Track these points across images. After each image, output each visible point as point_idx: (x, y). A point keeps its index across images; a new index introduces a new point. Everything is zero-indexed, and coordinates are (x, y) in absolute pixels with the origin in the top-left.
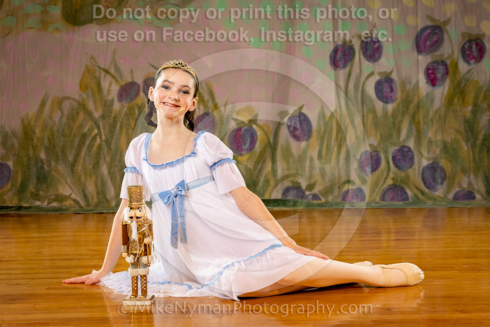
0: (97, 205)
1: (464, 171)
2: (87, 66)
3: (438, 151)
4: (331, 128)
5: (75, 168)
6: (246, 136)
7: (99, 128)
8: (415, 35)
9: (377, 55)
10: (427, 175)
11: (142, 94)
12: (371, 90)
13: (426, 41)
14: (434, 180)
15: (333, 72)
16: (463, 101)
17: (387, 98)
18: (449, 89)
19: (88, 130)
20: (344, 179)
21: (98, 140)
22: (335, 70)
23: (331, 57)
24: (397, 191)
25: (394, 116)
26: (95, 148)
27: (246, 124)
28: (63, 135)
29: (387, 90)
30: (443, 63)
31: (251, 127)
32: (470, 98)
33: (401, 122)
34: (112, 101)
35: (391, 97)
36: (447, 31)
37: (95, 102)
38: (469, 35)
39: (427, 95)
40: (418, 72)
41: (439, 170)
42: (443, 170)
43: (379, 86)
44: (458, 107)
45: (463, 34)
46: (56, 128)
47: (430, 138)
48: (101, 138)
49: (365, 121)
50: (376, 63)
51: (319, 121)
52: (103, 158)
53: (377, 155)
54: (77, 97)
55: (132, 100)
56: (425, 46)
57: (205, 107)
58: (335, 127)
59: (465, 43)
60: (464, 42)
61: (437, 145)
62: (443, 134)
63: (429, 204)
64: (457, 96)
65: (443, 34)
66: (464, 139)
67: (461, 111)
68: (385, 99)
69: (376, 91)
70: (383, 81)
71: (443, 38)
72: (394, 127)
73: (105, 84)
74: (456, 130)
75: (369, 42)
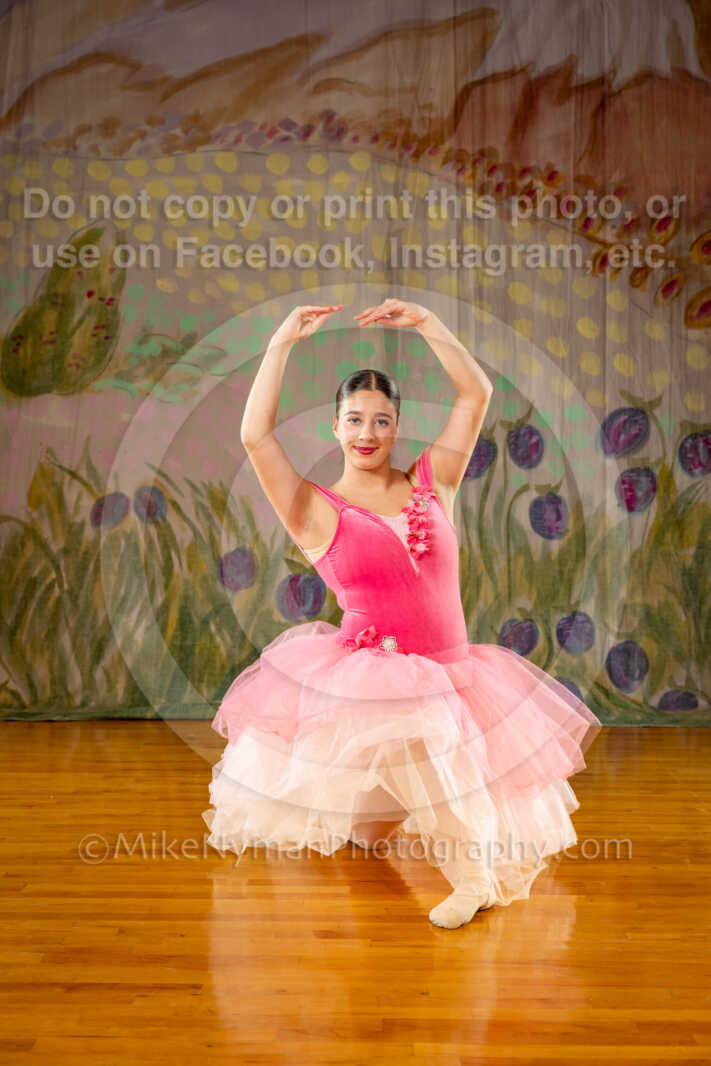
0: (50, 704)
1: (680, 657)
2: (41, 466)
3: (636, 623)
5: (18, 637)
6: (308, 590)
7: (58, 568)
8: (602, 421)
9: (535, 457)
10: (617, 663)
11: (133, 516)
12: (522, 515)
13: (619, 436)
14: (628, 672)
16: (681, 537)
17: (550, 529)
18: (657, 514)
19: (40, 573)
21: (57, 590)
25: (562, 561)
26: (51, 604)
27: (307, 570)
29: (550, 515)
30: (648, 472)
32: (693, 532)
33: (573, 571)
34: (82, 525)
35: (557, 528)
36: (655, 419)
37: (53, 529)
38: (693, 425)
39: (620, 527)
40: (604, 487)
41: (636, 655)
42: (643, 655)
43: (537, 508)
44: (672, 548)
45: (683, 424)
48: (61, 587)
49: (512, 569)
50: (533, 470)
52: (63, 620)
53: (531, 627)
54: (23, 517)
55: (116, 524)
56: (617, 443)
57: (238, 539)
59: (686, 439)
60: (684, 437)
61: (634, 612)
62: (644, 593)
63: (613, 718)
64: (671, 529)
65: (648, 423)
66: (680, 603)
67: (676, 554)
68: (547, 532)
69: (531, 518)
70: (544, 500)
71: (648, 429)
72: (561, 579)
73: (70, 497)
74: (668, 588)
75: (522, 433)
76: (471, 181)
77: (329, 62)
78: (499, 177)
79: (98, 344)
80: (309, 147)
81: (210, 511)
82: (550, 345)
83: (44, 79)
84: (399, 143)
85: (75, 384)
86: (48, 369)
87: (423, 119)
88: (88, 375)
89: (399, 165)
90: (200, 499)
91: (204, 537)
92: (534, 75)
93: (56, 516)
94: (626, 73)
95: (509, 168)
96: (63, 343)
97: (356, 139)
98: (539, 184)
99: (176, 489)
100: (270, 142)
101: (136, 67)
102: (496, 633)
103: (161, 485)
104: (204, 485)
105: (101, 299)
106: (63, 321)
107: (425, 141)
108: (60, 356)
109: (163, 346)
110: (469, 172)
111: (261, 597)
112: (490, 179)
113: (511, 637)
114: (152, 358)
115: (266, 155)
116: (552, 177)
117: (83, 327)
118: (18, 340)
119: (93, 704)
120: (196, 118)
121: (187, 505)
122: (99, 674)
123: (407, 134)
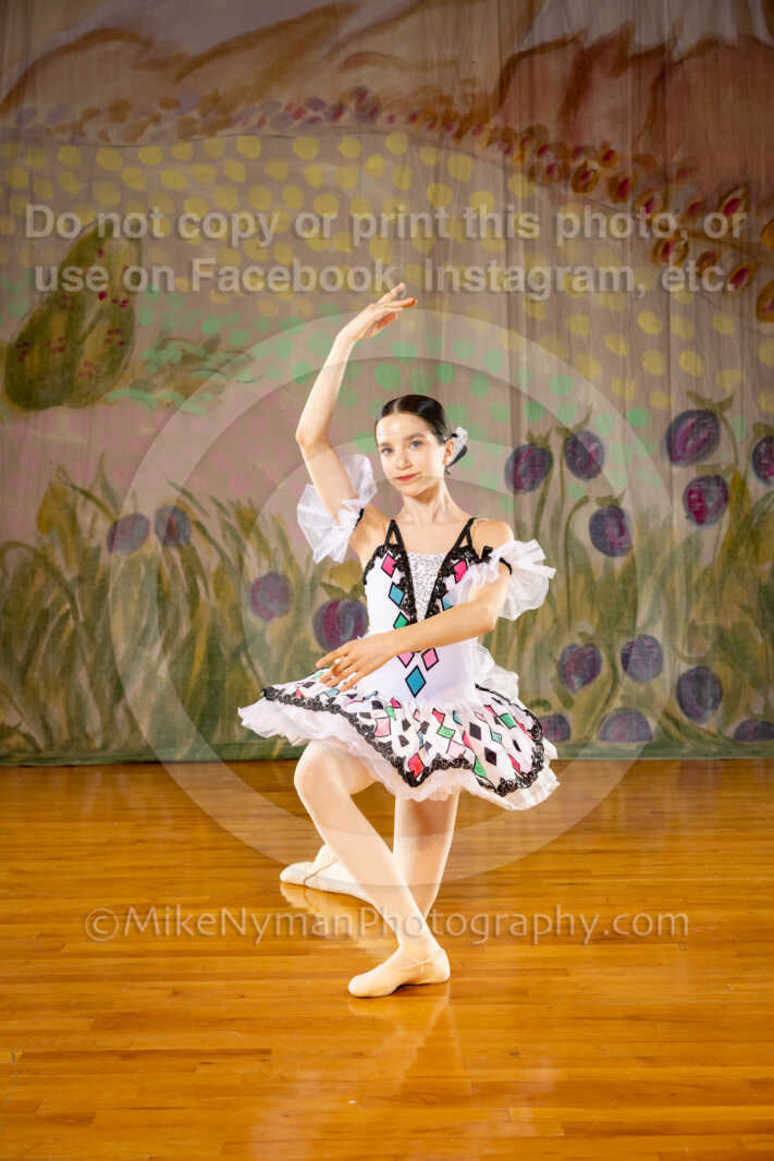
0: (66, 747)
1: (757, 684)
2: (50, 484)
3: (708, 646)
5: (30, 675)
6: (347, 617)
7: (72, 599)
8: (666, 428)
9: (593, 467)
10: (688, 691)
11: (153, 539)
12: (582, 531)
13: (686, 440)
14: (700, 700)
15: (511, 497)
16: (756, 551)
17: (612, 545)
18: (730, 527)
19: (53, 604)
21: (71, 623)
22: (515, 493)
23: (506, 469)
24: (631, 721)
25: (626, 579)
26: (65, 637)
27: (347, 596)
28: (6, 613)
29: (613, 530)
30: (719, 480)
31: (356, 600)
32: (769, 545)
33: (638, 590)
34: (99, 549)
35: (620, 544)
36: (726, 423)
37: (66, 552)
38: (768, 428)
39: (688, 542)
40: (671, 499)
41: (709, 683)
42: (717, 682)
43: (597, 523)
44: (746, 564)
45: (756, 427)
47: (694, 621)
48: (76, 619)
49: (572, 588)
50: (592, 480)
52: (79, 655)
54: (32, 542)
55: (135, 548)
56: (684, 449)
57: (270, 562)
59: (760, 444)
60: (759, 441)
61: (706, 635)
62: (717, 614)
63: (685, 751)
64: (745, 543)
65: (717, 427)
66: (757, 623)
67: (752, 570)
68: (608, 548)
69: (591, 534)
70: (604, 513)
71: (718, 434)
72: (625, 600)
73: (85, 518)
74: (742, 607)
75: (580, 439)
76: (519, 163)
77: (360, 35)
78: (550, 158)
79: (113, 351)
80: (341, 128)
81: (239, 532)
82: (609, 343)
83: (46, 60)
84: (439, 121)
85: (86, 396)
86: (57, 379)
87: (464, 96)
88: (101, 386)
89: (438, 145)
90: (226, 518)
91: (232, 561)
92: (586, 45)
93: (69, 540)
94: (688, 41)
95: (561, 147)
96: (73, 351)
97: (391, 119)
98: (594, 165)
99: (202, 509)
100: (297, 123)
101: (148, 43)
102: (555, 661)
103: (184, 504)
104: (231, 503)
105: (114, 301)
106: (73, 324)
107: (469, 119)
108: (69, 366)
109: (184, 351)
110: (517, 152)
111: (297, 625)
112: (541, 160)
113: (573, 665)
114: (171, 365)
115: (293, 138)
116: (608, 157)
117: (95, 330)
118: (24, 348)
119: (114, 746)
120: (215, 99)
121: (214, 527)
122: (120, 714)
123: (448, 113)
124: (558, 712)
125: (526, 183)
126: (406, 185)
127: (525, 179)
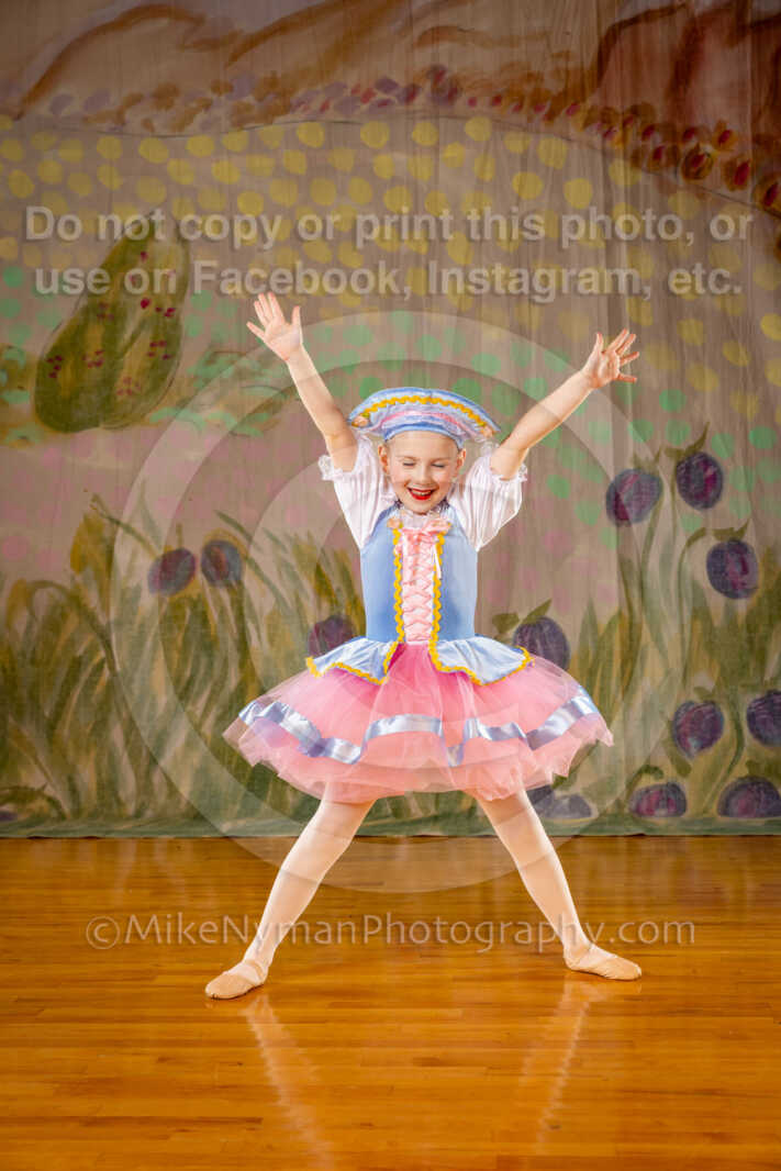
2: (86, 519)
4: (611, 653)
5: (57, 732)
7: (108, 646)
9: (712, 494)
11: (200, 577)
12: (697, 567)
15: (613, 529)
17: (734, 585)
19: (85, 652)
20: (639, 764)
21: (106, 673)
22: (618, 525)
23: (608, 496)
24: (759, 792)
25: (751, 627)
26: (99, 689)
28: (33, 662)
29: (734, 568)
33: (766, 638)
34: (138, 590)
37: (100, 594)
43: (716, 560)
46: (18, 647)
48: (112, 668)
49: (686, 638)
50: (710, 511)
51: (583, 637)
52: (114, 710)
53: (713, 711)
54: (64, 582)
55: (179, 589)
57: (332, 605)
58: (617, 648)
68: (729, 588)
69: (709, 573)
70: (724, 548)
72: (751, 650)
73: (122, 555)
75: (694, 463)
76: (620, 146)
77: (436, 7)
79: (153, 367)
80: (414, 112)
81: (296, 570)
82: (727, 352)
84: (526, 106)
85: (124, 416)
86: (94, 397)
87: (558, 71)
88: (143, 404)
89: (526, 129)
90: (283, 555)
91: (289, 603)
92: (698, 11)
93: (105, 579)
95: (669, 129)
96: (112, 365)
97: (473, 102)
98: (708, 148)
99: (254, 544)
100: (365, 107)
101: (199, 21)
102: (666, 720)
103: (235, 538)
104: (288, 537)
105: (158, 310)
106: (111, 336)
107: (561, 98)
108: (108, 381)
109: (236, 365)
110: (618, 134)
112: (644, 143)
113: (688, 725)
114: (221, 380)
115: (360, 124)
116: (723, 138)
117: (135, 345)
118: (56, 362)
119: (149, 813)
120: (273, 81)
121: (268, 564)
122: (157, 778)
123: (537, 91)
124: (670, 780)
125: (629, 171)
126: (488, 176)
127: (629, 164)
